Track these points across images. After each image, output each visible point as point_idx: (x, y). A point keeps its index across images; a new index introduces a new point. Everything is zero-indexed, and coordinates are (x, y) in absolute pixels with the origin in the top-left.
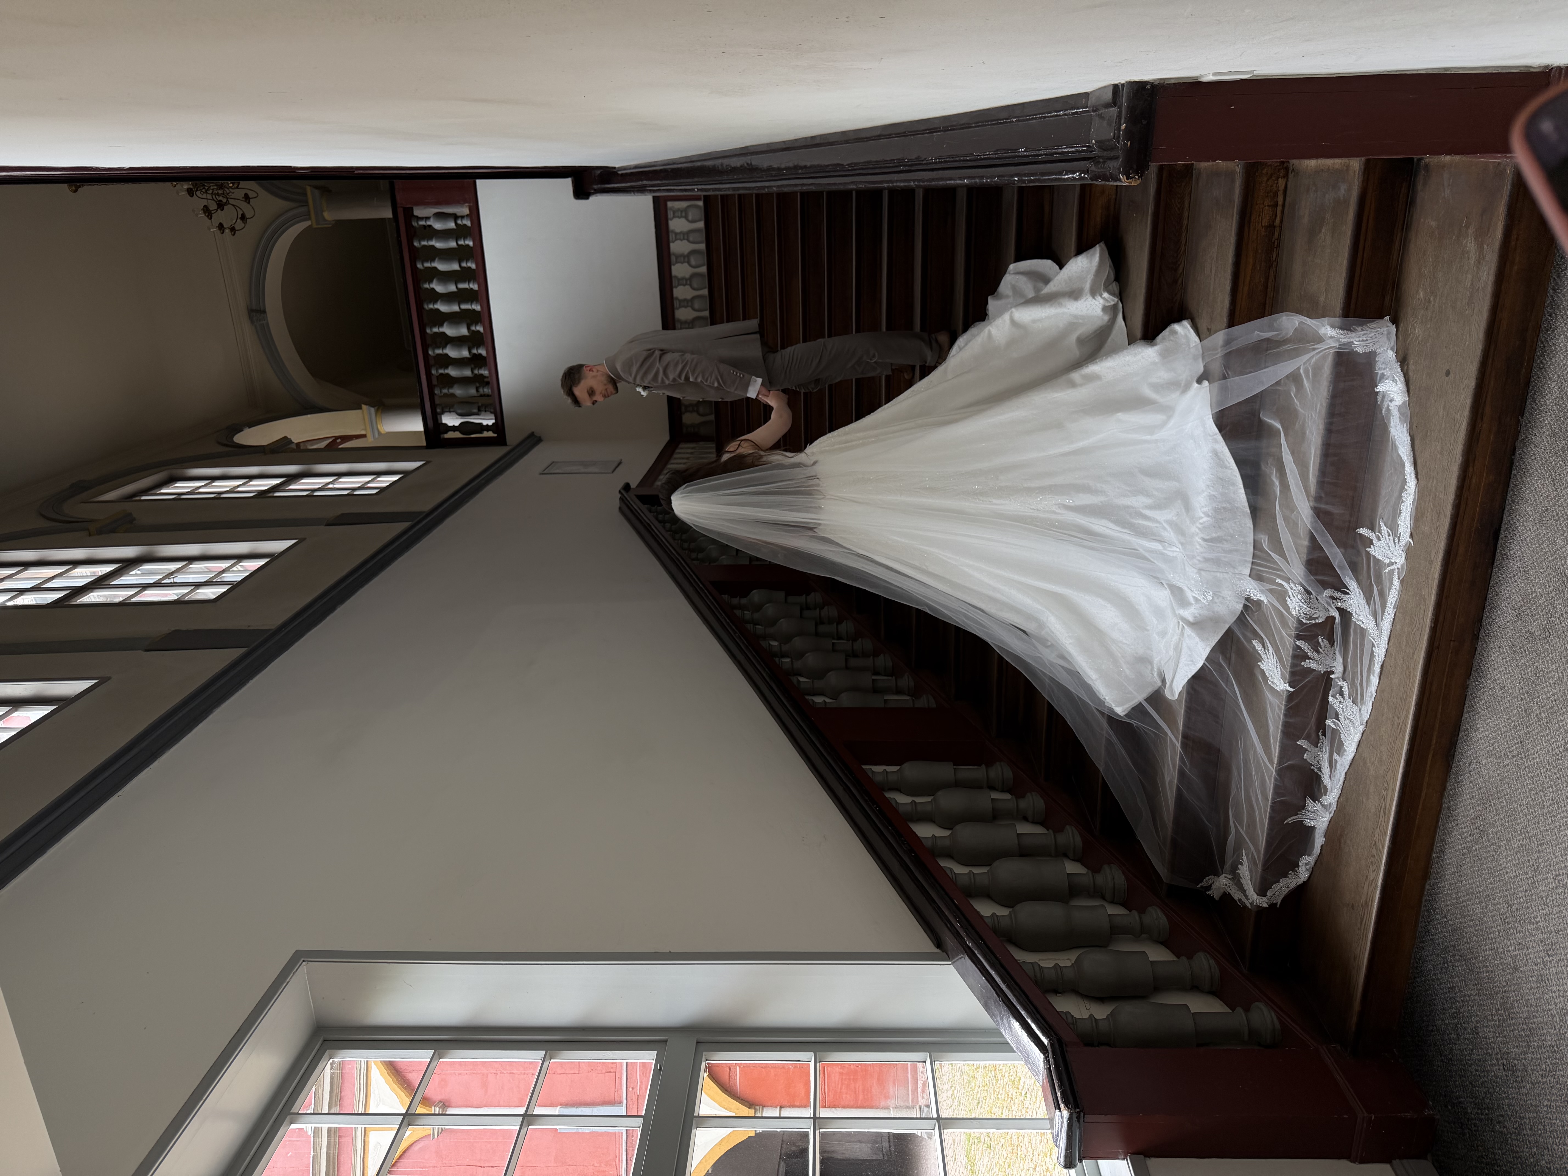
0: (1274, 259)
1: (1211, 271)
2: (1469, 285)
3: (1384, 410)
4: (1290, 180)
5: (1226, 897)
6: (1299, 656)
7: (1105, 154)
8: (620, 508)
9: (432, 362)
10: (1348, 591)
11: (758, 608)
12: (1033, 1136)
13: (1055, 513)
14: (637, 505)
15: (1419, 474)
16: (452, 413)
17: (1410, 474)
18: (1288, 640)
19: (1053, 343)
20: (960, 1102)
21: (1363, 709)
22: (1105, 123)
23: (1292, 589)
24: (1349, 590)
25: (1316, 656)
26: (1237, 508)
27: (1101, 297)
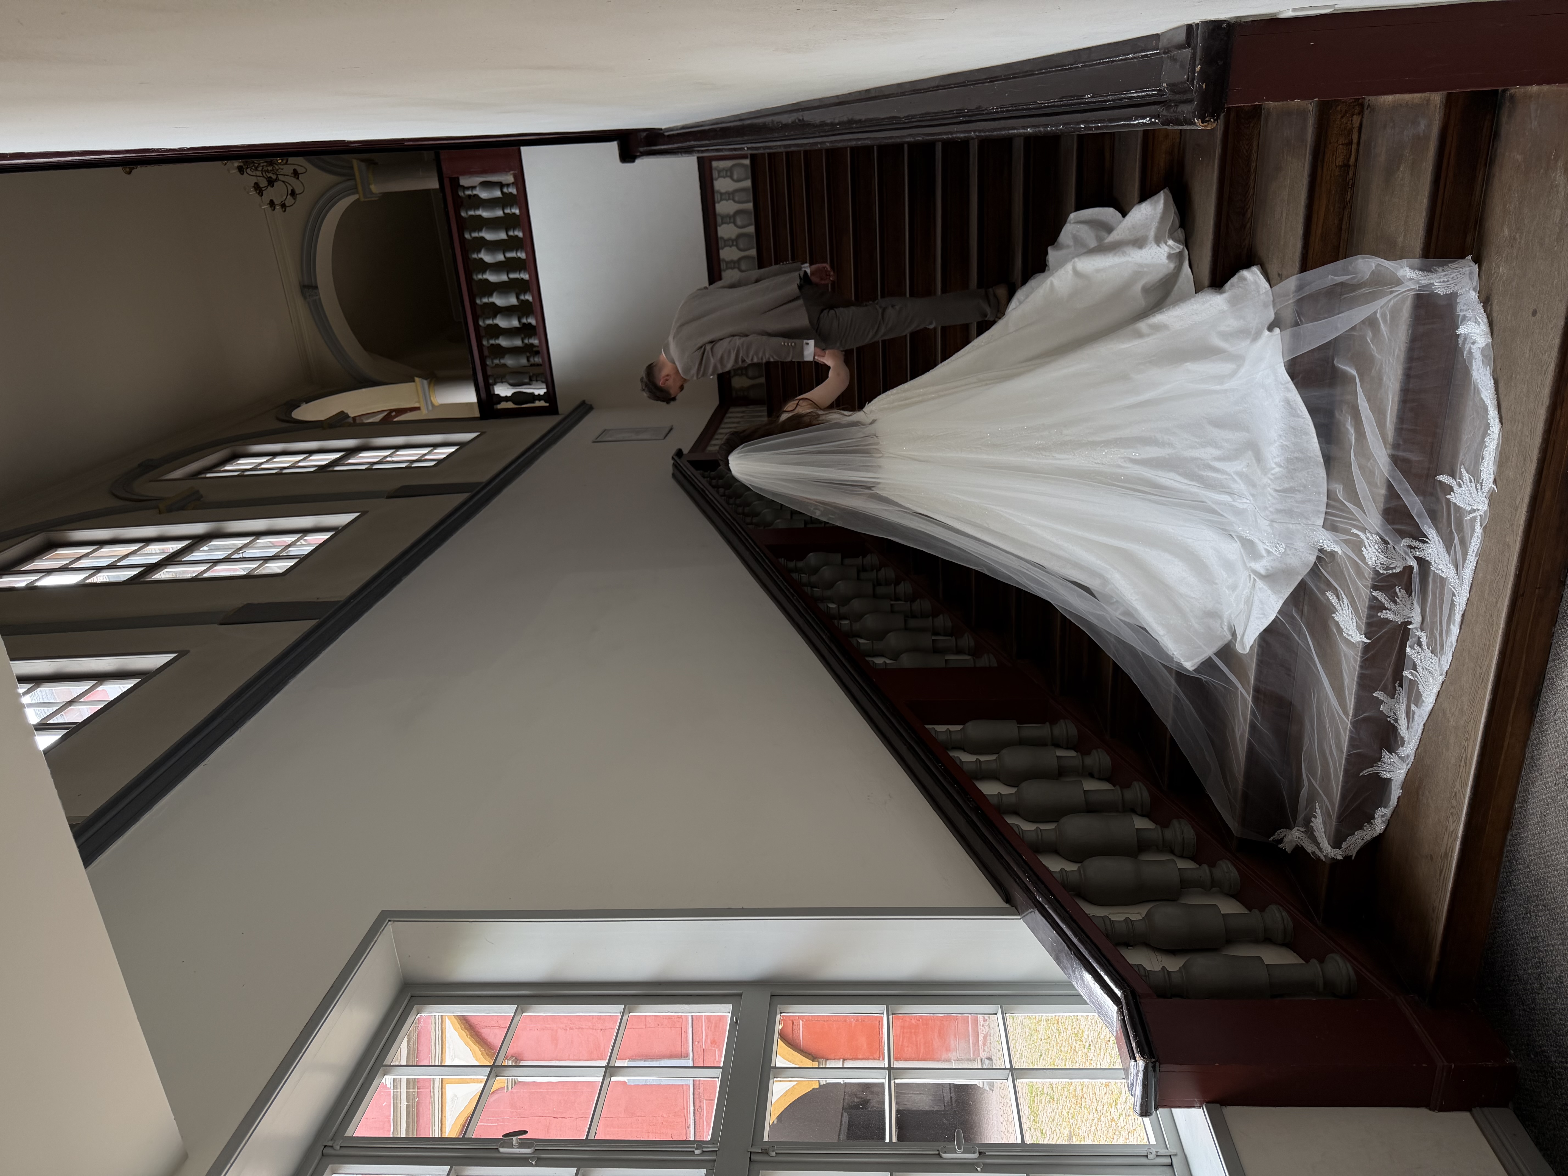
0: (1348, 199)
1: (1282, 215)
2: (1558, 220)
3: (1465, 353)
4: (1365, 116)
5: (1299, 850)
6: (1376, 607)
7: (1177, 97)
8: (673, 475)
9: (483, 333)
10: (1427, 540)
11: (815, 571)
12: (1097, 1086)
13: (1119, 466)
14: (690, 471)
15: (1503, 418)
16: (504, 384)
17: (1494, 418)
18: (1364, 591)
19: (1119, 293)
20: (1022, 1055)
21: (1443, 659)
22: (1178, 66)
23: (1368, 539)
24: (1428, 538)
25: (1393, 607)
26: (1310, 457)
27: (1166, 245)
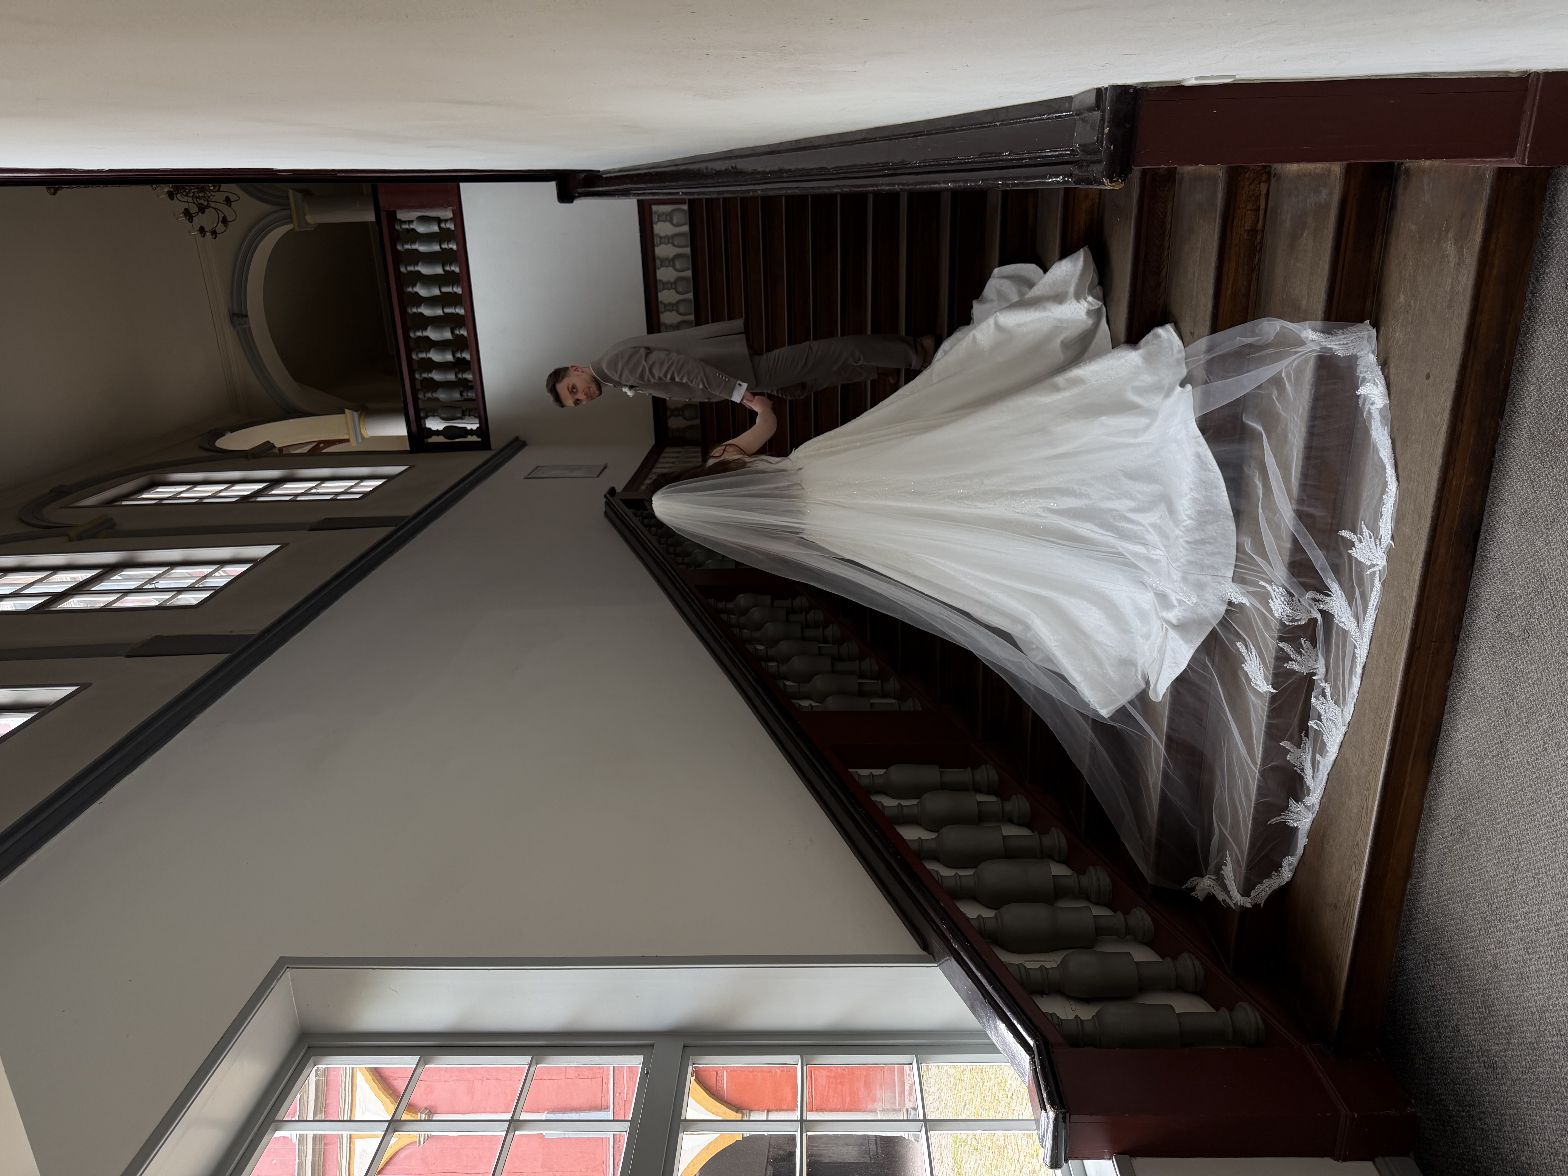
0: (1256, 263)
1: (1194, 276)
2: (1449, 288)
3: (1365, 413)
4: (1272, 184)
5: (1211, 897)
6: (1282, 658)
7: (1089, 157)
8: (605, 513)
9: (415, 366)
10: (1330, 593)
11: (744, 612)
12: (1019, 1137)
13: (1039, 516)
14: (622, 509)
16: (436, 417)
17: (1391, 476)
18: (1271, 642)
19: (1038, 347)
20: (947, 1105)
21: (1345, 710)
22: (1088, 128)
23: (1274, 591)
24: (1331, 591)
25: (1299, 658)
26: (1220, 511)
27: (1086, 301)
